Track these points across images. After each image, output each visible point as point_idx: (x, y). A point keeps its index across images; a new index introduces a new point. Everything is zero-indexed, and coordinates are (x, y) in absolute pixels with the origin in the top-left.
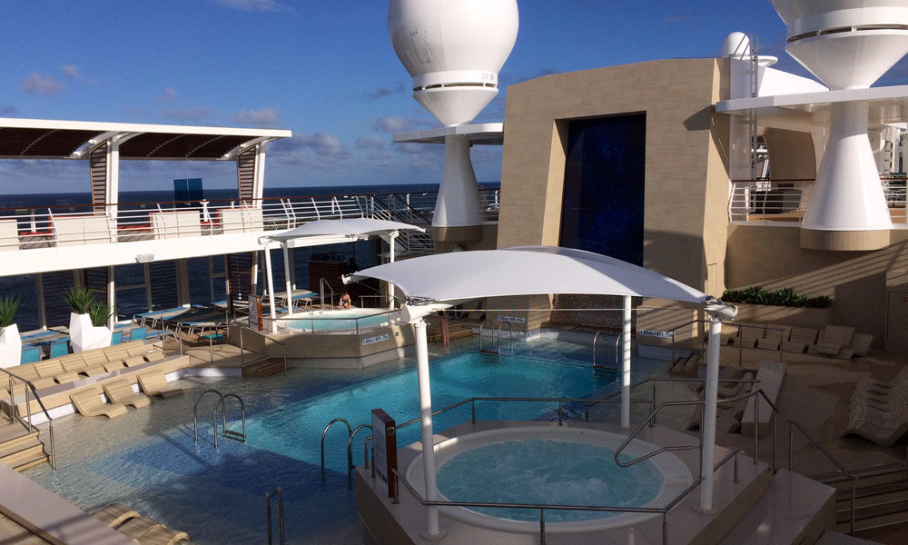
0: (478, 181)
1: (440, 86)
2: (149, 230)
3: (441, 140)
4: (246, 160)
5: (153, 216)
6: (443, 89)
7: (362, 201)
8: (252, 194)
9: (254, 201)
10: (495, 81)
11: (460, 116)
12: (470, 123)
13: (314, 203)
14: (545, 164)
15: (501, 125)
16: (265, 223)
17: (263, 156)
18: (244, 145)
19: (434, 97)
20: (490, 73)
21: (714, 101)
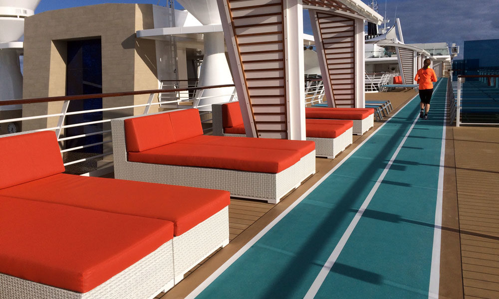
21: (136, 30)
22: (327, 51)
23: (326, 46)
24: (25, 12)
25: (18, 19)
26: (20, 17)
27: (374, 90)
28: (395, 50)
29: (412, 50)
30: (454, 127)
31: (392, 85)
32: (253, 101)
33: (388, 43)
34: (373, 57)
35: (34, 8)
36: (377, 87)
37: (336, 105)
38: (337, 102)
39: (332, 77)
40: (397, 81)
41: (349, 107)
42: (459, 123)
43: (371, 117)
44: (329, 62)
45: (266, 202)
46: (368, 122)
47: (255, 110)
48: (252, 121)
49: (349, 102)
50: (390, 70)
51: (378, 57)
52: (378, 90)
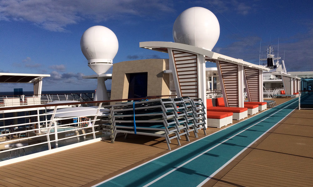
0: (107, 89)
1: (95, 63)
2: (3, 104)
3: (96, 78)
4: (36, 83)
5: (5, 99)
6: (96, 64)
7: (74, 95)
8: (38, 93)
9: (38, 95)
10: (112, 62)
11: (101, 71)
12: (104, 73)
13: (58, 96)
14: (122, 85)
15: (111, 74)
16: (41, 102)
17: (41, 82)
18: (36, 79)
19: (94, 66)
20: (110, 60)
21: (163, 70)
22: (248, 81)
23: (248, 79)
24: (110, 61)
25: (108, 64)
26: (109, 63)
27: (269, 97)
28: (281, 76)
29: (290, 77)
30: (298, 110)
31: (280, 95)
32: (228, 97)
33: (277, 73)
34: (271, 79)
35: (113, 59)
36: (271, 95)
37: (252, 101)
38: (252, 100)
39: (250, 90)
40: (283, 93)
41: (257, 102)
42: (300, 108)
43: (266, 105)
44: (249, 85)
45: (237, 120)
46: (264, 107)
47: (228, 100)
48: (227, 103)
49: (257, 100)
50: (281, 87)
51: (273, 79)
52: (272, 97)
